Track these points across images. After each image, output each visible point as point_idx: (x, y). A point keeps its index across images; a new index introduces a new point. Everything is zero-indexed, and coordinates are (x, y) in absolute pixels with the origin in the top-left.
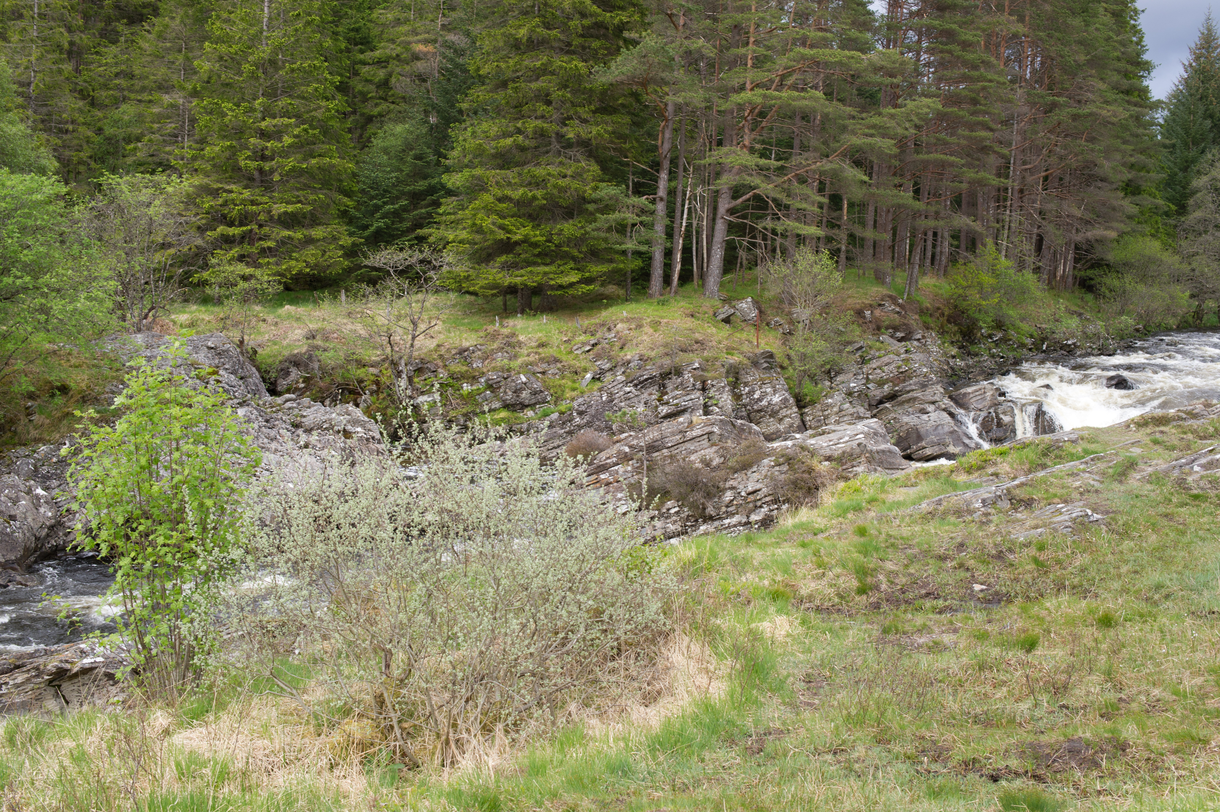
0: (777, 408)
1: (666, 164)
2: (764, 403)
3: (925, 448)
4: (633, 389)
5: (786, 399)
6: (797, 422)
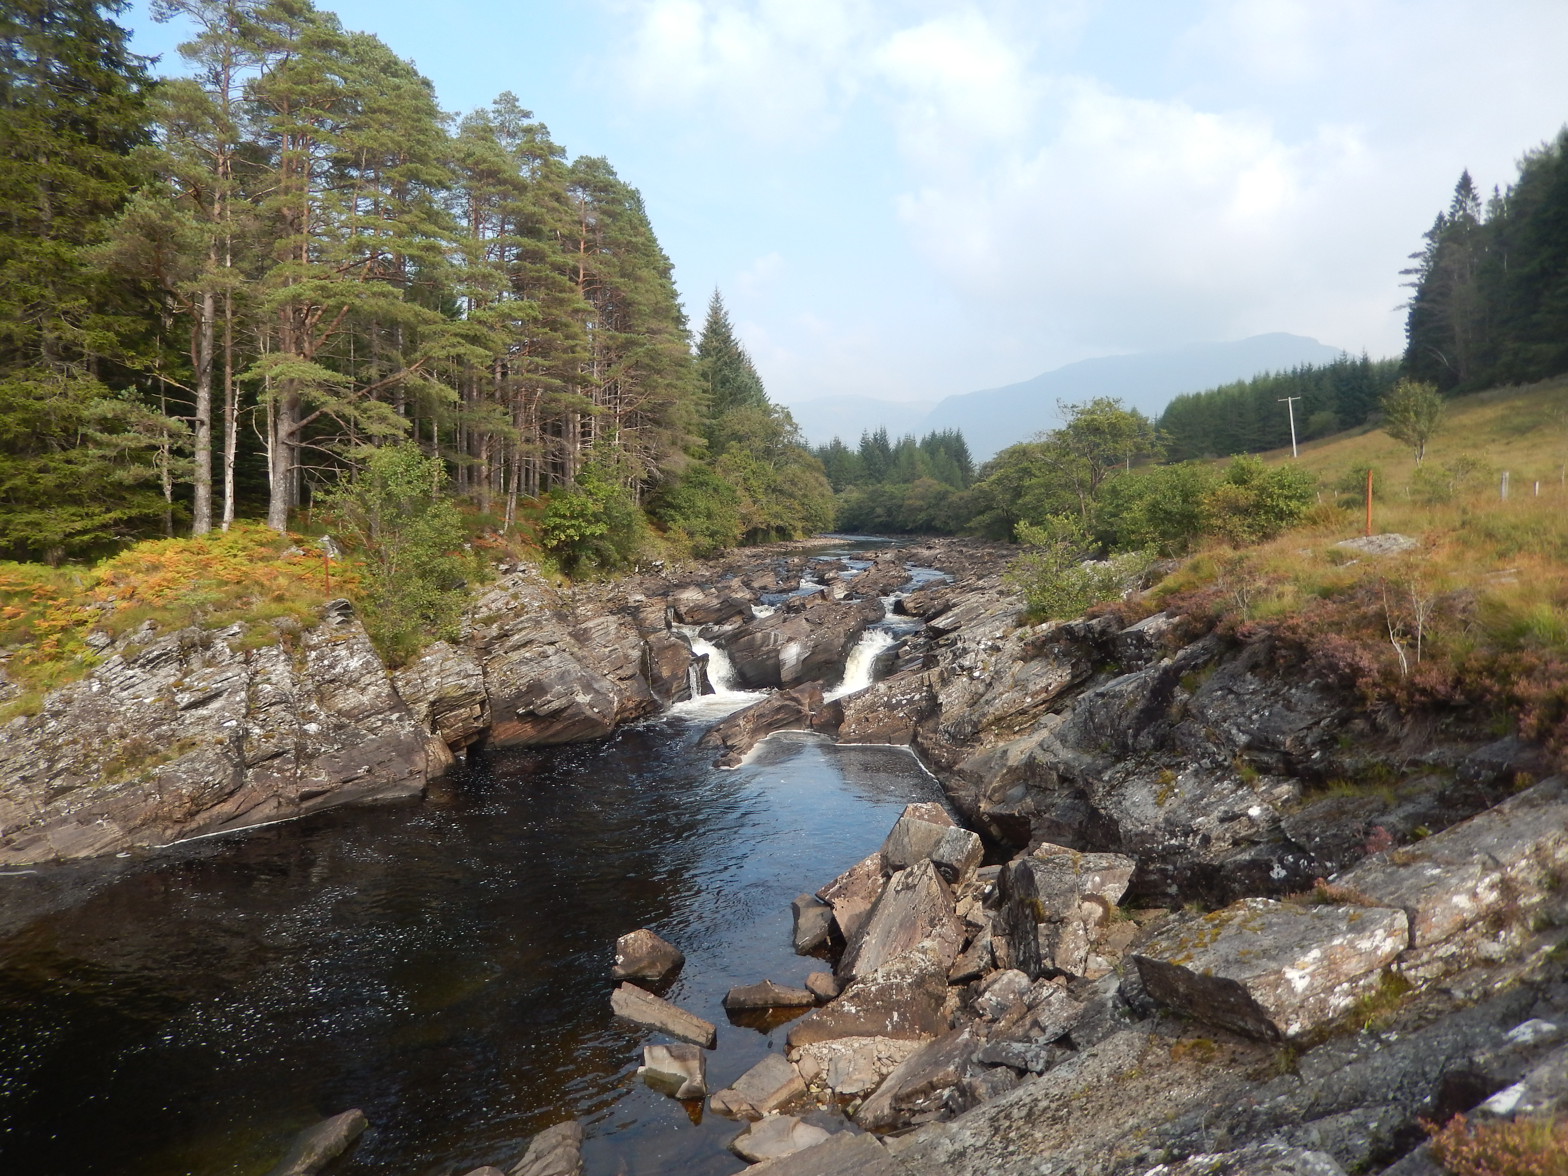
0: (355, 676)
1: (206, 380)
2: (338, 670)
3: (550, 702)
4: (138, 671)
5: (368, 662)
6: (386, 690)
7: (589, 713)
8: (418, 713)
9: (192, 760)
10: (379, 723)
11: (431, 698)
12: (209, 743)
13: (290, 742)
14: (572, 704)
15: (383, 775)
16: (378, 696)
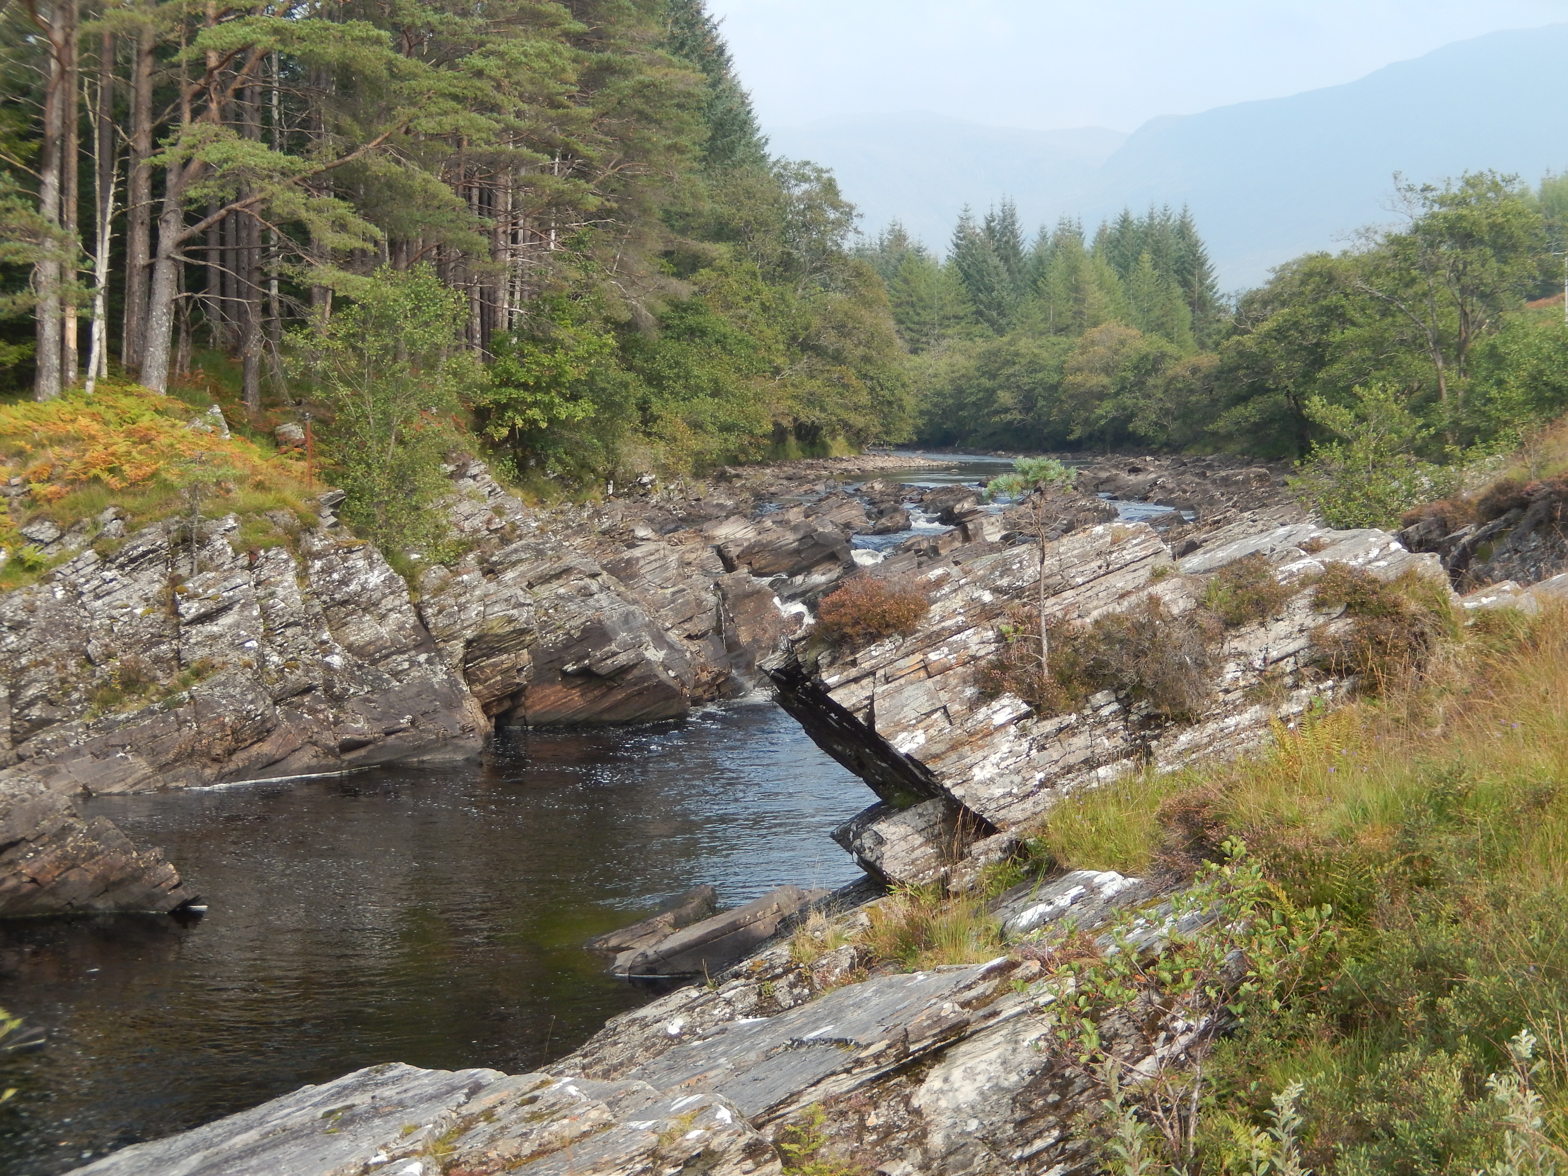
0: (377, 595)
2: (353, 587)
5: (391, 578)
6: (412, 619)
7: (663, 676)
8: (451, 655)
9: (224, 684)
10: (406, 665)
11: (469, 634)
12: (235, 665)
13: (318, 675)
14: (641, 661)
15: (431, 729)
16: (401, 628)
